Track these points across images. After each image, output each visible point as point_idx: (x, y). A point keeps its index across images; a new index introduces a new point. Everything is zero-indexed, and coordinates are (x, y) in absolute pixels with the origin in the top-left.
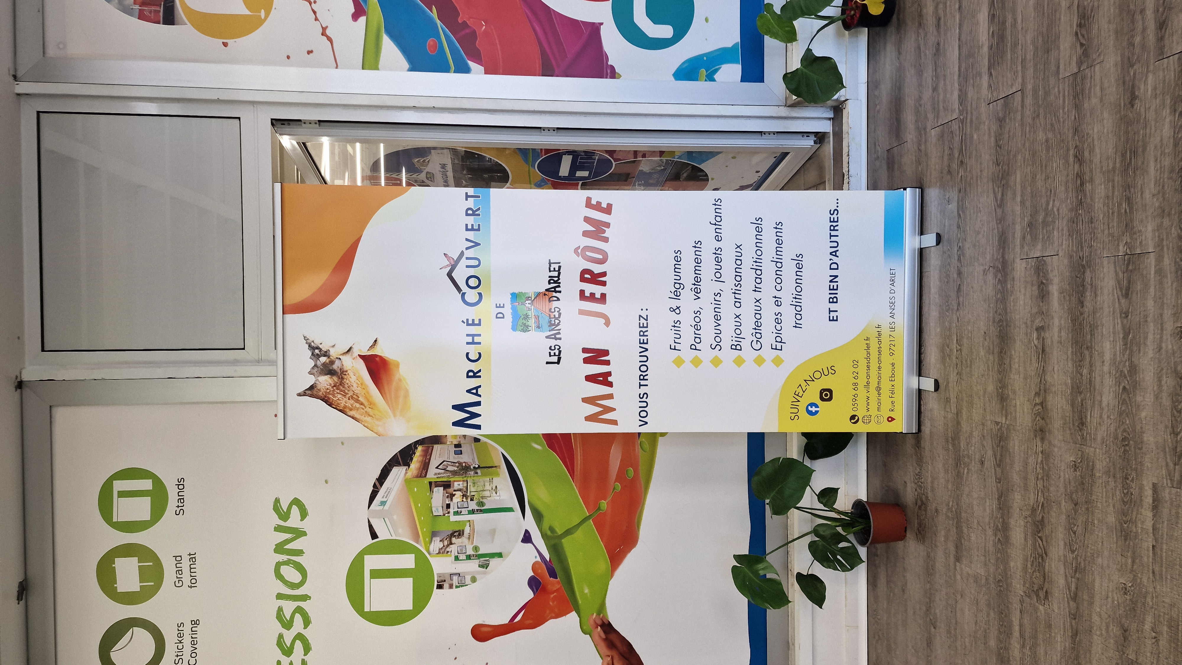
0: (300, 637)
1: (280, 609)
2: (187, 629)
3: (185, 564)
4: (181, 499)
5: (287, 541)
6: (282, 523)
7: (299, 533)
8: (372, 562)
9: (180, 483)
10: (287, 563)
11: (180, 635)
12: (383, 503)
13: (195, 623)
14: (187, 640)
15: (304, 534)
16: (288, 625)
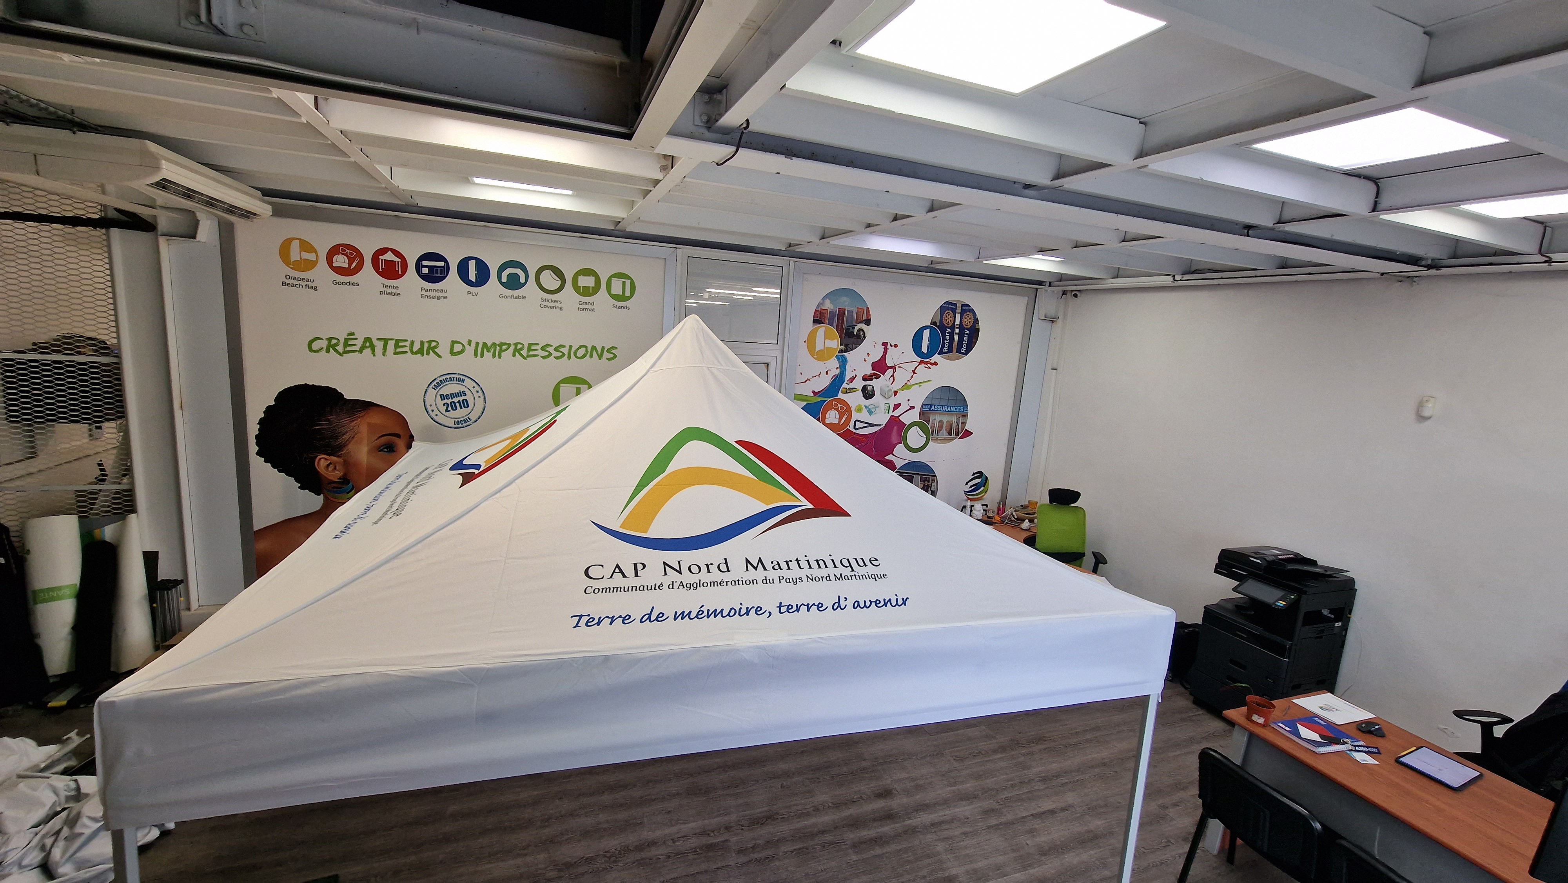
0: (550, 354)
1: (564, 346)
2: (558, 305)
3: (589, 307)
4: (620, 307)
5: (597, 352)
6: (606, 349)
7: (600, 357)
8: (584, 388)
9: (627, 308)
10: (587, 350)
11: (555, 301)
13: (561, 309)
14: (553, 304)
15: (600, 359)
16: (556, 349)
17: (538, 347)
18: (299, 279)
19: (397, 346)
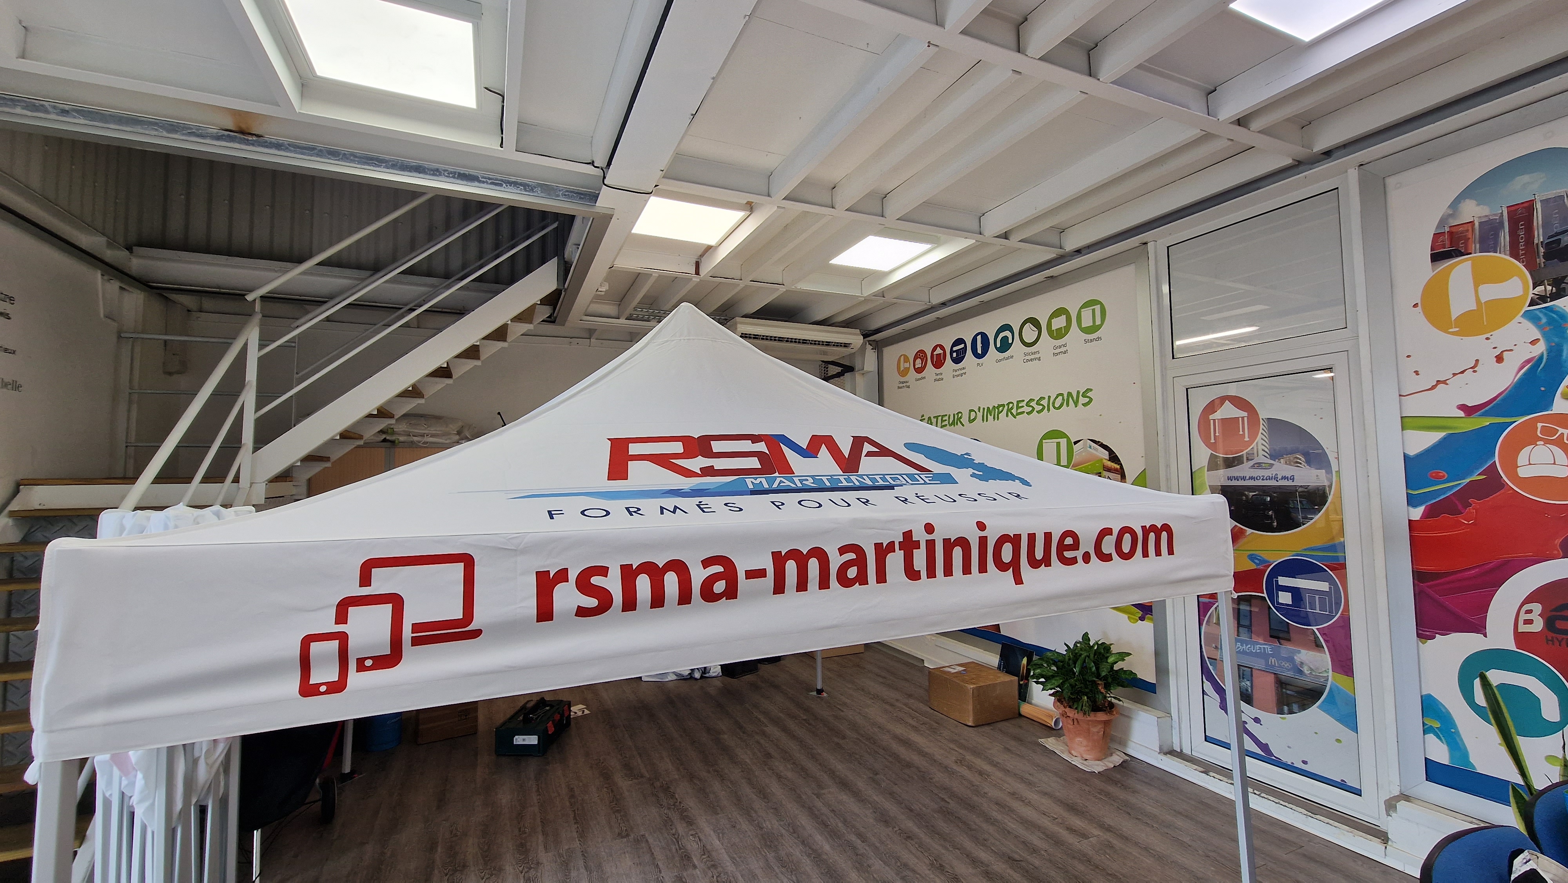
0: (1034, 409)
1: (1044, 398)
2: (1037, 356)
3: (1063, 349)
5: (1072, 398)
6: (1081, 394)
7: (1076, 404)
8: (1063, 442)
9: (1099, 339)
10: (1063, 399)
11: (1036, 353)
12: (1090, 447)
13: (1039, 359)
14: (1033, 357)
15: (1075, 406)
16: (1038, 403)
17: (1024, 404)
18: (903, 382)
19: (942, 421)
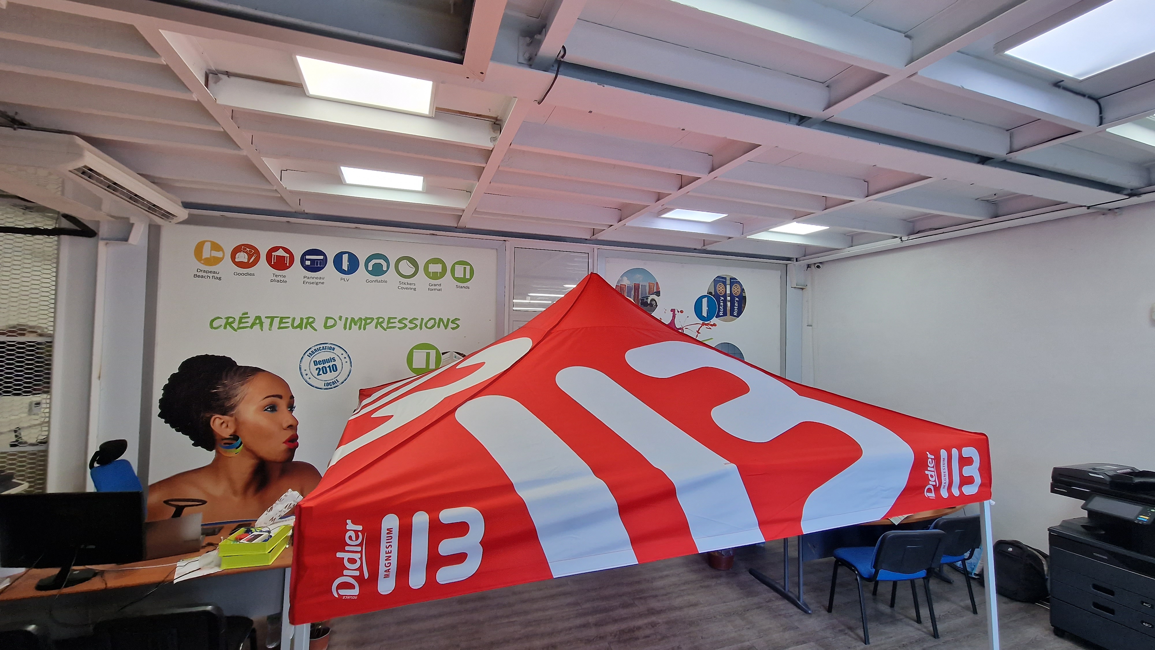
0: (406, 326)
1: (417, 319)
2: (413, 287)
3: (438, 287)
4: (462, 287)
5: (443, 323)
6: (450, 321)
7: (446, 327)
8: (433, 353)
9: (468, 288)
10: (435, 322)
11: (410, 284)
12: (455, 357)
13: (415, 289)
14: (409, 286)
15: (446, 329)
16: (410, 322)
17: (396, 320)
18: (208, 272)
19: (281, 322)
